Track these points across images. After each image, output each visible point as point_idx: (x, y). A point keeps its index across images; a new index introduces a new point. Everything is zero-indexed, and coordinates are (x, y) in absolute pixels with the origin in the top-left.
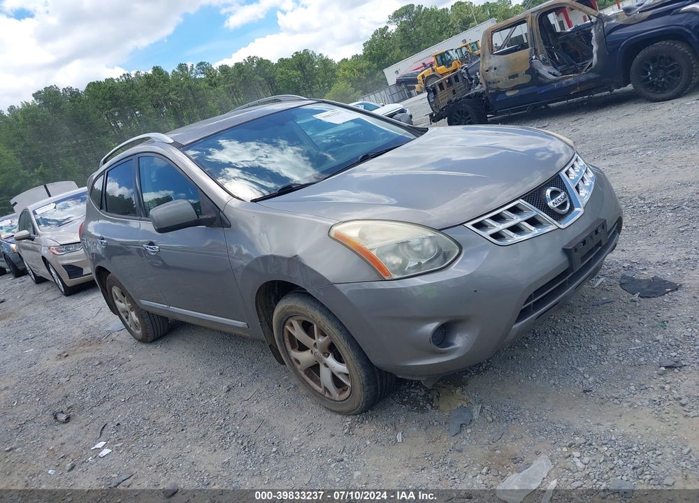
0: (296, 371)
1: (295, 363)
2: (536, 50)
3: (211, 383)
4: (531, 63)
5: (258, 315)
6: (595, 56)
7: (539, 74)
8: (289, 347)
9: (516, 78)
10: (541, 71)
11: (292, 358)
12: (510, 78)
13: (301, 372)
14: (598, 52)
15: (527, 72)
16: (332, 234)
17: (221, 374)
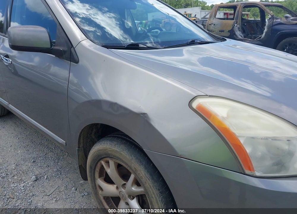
0: (96, 194)
1: (98, 188)
2: (237, 22)
3: (24, 168)
4: (233, 27)
5: (79, 142)
6: (264, 34)
7: (235, 34)
8: (97, 175)
9: (222, 32)
10: (236, 33)
11: (97, 184)
12: (220, 31)
13: (100, 196)
14: (266, 33)
15: (229, 31)
16: (195, 105)
17: (34, 162)
